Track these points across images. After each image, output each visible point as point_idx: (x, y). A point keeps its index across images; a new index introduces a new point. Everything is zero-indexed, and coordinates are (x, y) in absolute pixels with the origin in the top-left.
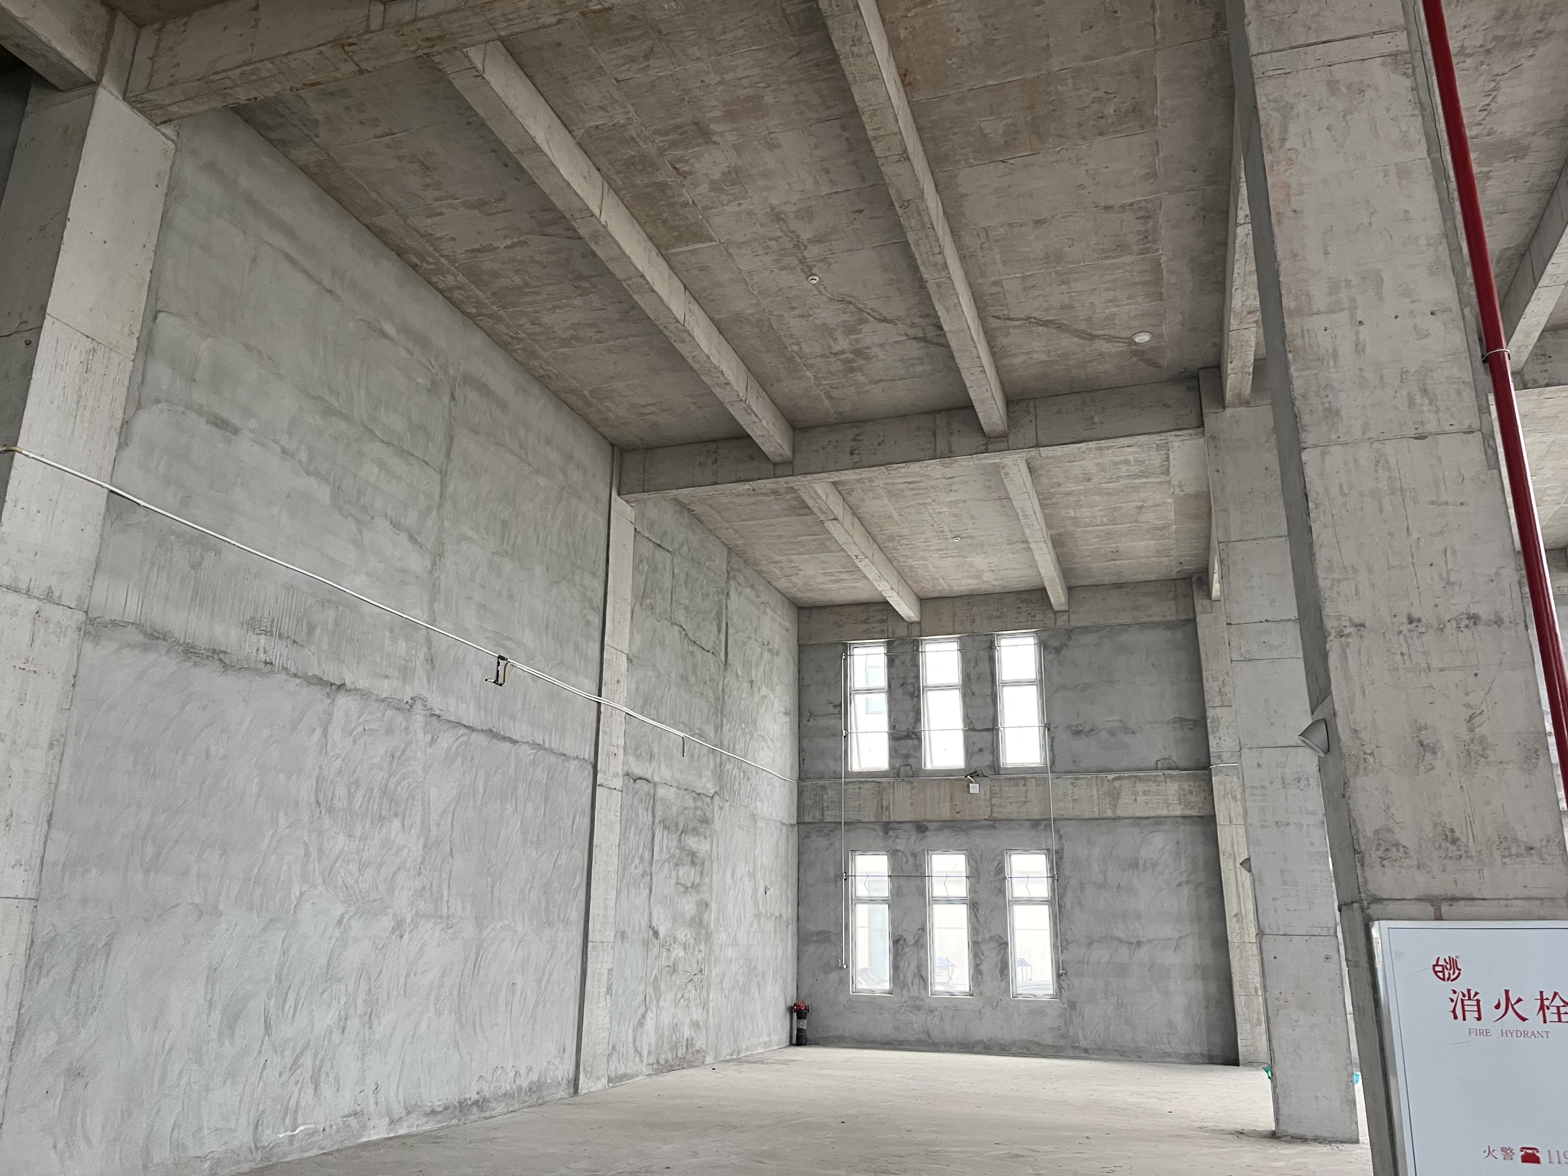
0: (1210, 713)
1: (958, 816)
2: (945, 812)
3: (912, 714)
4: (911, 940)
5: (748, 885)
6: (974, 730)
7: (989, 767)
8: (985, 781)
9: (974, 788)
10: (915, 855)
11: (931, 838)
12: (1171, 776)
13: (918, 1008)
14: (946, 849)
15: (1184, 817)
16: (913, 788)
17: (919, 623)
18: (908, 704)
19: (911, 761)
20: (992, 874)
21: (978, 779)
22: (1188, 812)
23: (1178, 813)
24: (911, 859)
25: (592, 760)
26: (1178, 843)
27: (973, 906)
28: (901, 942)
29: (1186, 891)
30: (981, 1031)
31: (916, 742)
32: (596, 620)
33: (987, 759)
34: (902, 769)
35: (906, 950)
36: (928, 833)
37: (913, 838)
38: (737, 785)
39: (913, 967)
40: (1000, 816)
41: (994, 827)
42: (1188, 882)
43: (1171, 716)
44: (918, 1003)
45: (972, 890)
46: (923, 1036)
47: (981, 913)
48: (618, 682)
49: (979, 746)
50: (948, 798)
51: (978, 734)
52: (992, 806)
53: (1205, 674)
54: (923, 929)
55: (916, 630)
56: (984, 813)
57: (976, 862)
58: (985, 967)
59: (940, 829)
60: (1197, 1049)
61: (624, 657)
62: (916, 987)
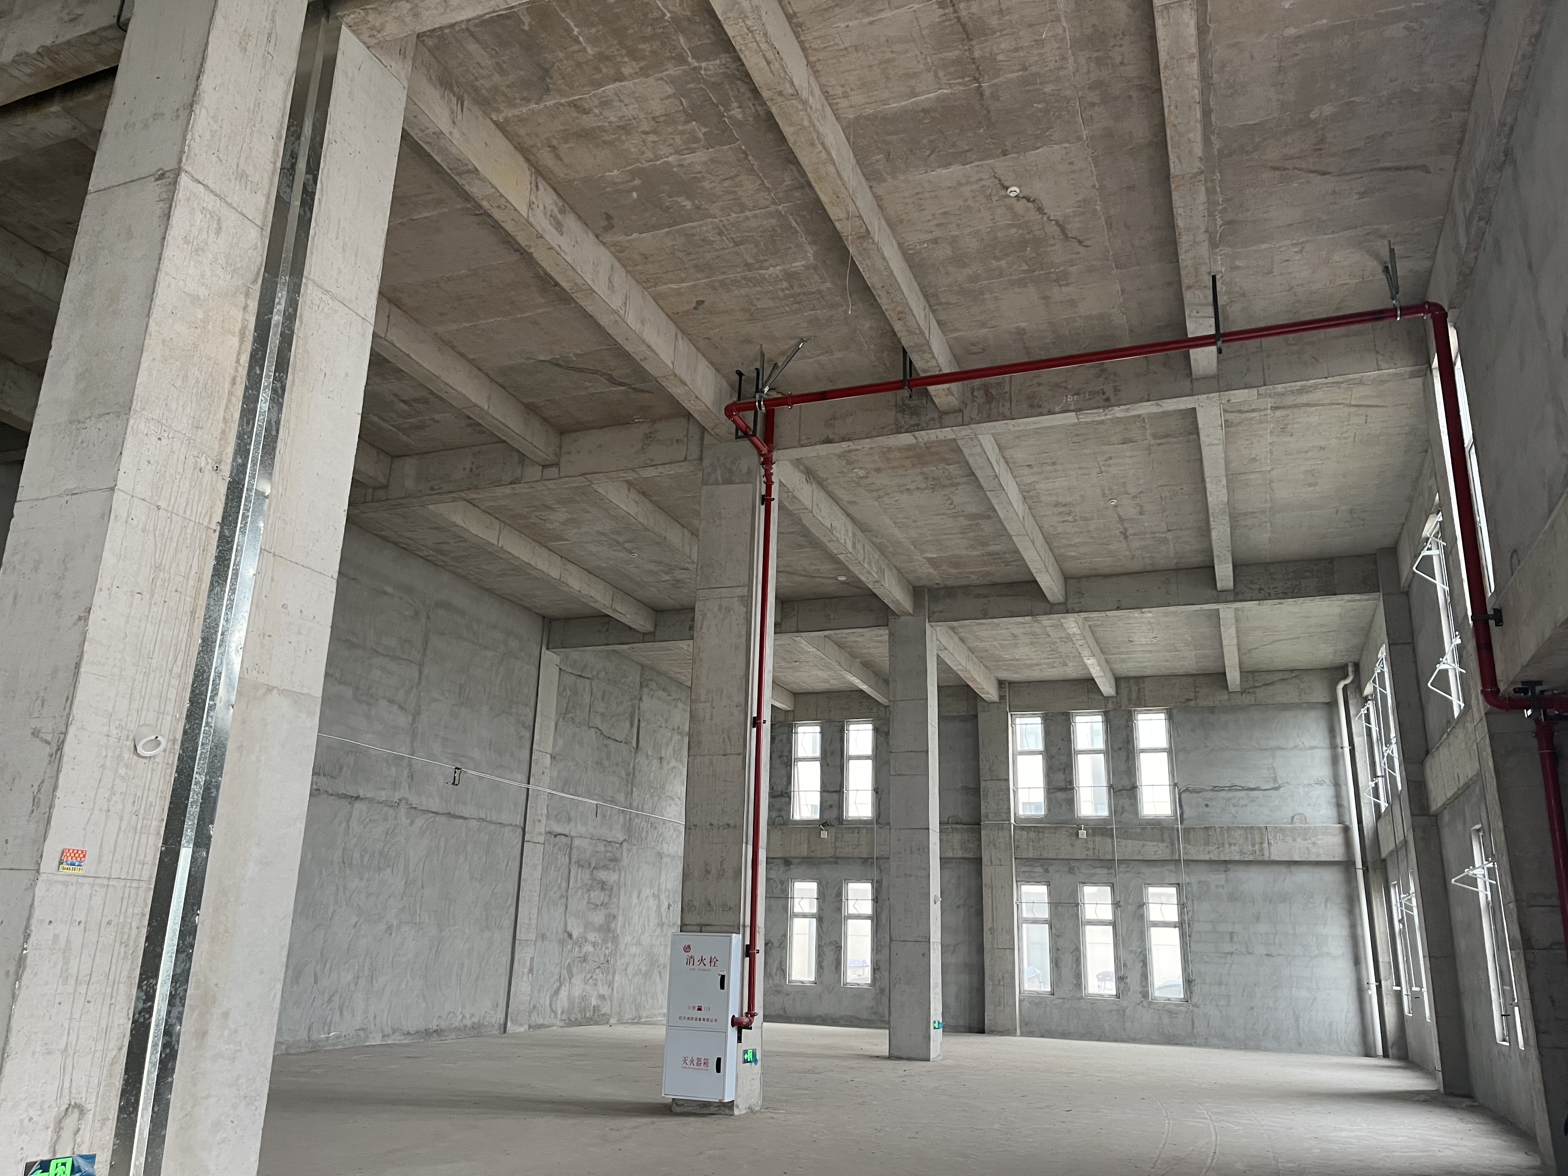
0: (983, 784)
1: (812, 854)
2: (804, 851)
3: (785, 779)
4: (776, 944)
5: (652, 903)
6: (828, 792)
7: (836, 818)
8: (832, 830)
9: (824, 834)
10: (782, 883)
11: (794, 870)
12: (956, 829)
13: (778, 992)
14: (804, 879)
15: (965, 859)
16: (783, 833)
17: (793, 711)
18: (783, 772)
19: (783, 814)
20: (834, 896)
21: (827, 828)
22: (966, 855)
23: (960, 856)
24: (779, 886)
25: (522, 825)
26: (959, 877)
27: (820, 918)
28: (770, 945)
29: (962, 911)
30: (820, 1010)
31: (787, 799)
32: (528, 735)
33: (834, 813)
34: (777, 819)
35: (773, 951)
36: (792, 866)
37: (782, 869)
38: (644, 833)
39: (776, 964)
40: (840, 855)
41: (837, 863)
42: (964, 905)
43: (960, 785)
44: (779, 988)
45: (820, 908)
46: (781, 1012)
47: (825, 924)
48: (543, 773)
49: (830, 803)
50: (806, 842)
51: (829, 795)
52: (836, 847)
53: (981, 756)
54: (785, 935)
55: (790, 717)
56: (829, 852)
57: (823, 888)
58: (825, 964)
59: (800, 864)
60: (962, 1022)
61: (549, 756)
62: (778, 977)
